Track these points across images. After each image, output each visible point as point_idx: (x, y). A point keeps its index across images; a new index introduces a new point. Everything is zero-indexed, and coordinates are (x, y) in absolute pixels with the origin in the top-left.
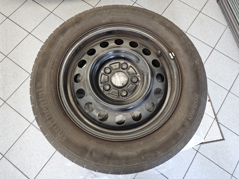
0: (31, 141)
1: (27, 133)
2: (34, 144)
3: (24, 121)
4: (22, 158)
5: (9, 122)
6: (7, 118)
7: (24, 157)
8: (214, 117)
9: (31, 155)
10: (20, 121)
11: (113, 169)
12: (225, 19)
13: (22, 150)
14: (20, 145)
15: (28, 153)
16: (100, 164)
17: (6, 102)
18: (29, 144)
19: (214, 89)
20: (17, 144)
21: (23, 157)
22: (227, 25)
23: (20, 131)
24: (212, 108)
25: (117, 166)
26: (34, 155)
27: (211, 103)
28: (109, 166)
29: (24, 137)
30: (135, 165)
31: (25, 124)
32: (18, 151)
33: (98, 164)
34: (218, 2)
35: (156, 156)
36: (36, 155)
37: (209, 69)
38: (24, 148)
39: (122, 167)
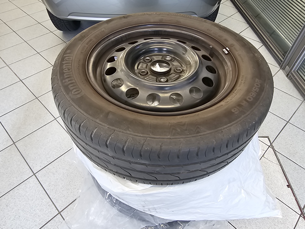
0: (25, 196)
1: (25, 185)
2: (27, 202)
3: (27, 170)
4: (3, 220)
5: (9, 167)
6: (8, 162)
7: (7, 218)
8: (300, 213)
9: (17, 217)
10: (22, 168)
11: (132, 137)
12: (299, 93)
13: (8, 207)
14: (9, 200)
15: (14, 213)
16: (116, 129)
17: (16, 144)
18: (21, 200)
19: (294, 171)
20: (5, 198)
21: (5, 218)
22: (302, 100)
23: (17, 181)
24: (294, 198)
25: (139, 135)
26: (21, 217)
27: (292, 190)
28: (128, 132)
29: (18, 190)
30: (166, 137)
31: (26, 174)
32: (2, 208)
33: (114, 128)
34: (288, 76)
35: (198, 132)
36: (23, 219)
37: (284, 144)
38: (12, 204)
39: (145, 137)
